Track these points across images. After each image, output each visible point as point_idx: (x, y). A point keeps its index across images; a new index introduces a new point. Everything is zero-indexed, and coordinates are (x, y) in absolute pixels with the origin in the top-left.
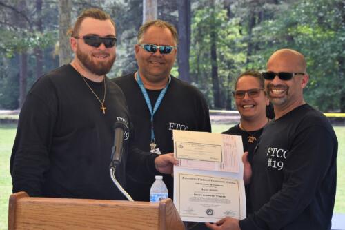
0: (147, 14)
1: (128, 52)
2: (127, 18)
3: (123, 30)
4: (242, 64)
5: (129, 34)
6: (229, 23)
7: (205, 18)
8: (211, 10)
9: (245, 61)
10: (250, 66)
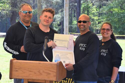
0: (65, 4)
1: (61, 16)
2: (61, 5)
6: (93, 7)
7: (85, 5)
8: (87, 3)
9: (98, 19)
10: (99, 21)
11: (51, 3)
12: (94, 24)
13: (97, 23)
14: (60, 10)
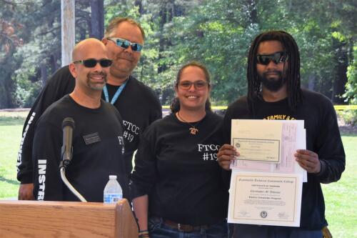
1: (41, 48)
2: (39, 14)
3: (36, 26)
4: (154, 60)
5: (42, 31)
6: (141, 19)
7: (117, 14)
8: (123, 6)
9: (157, 56)
10: (162, 62)
11: (11, 6)
12: (147, 74)
13: (156, 70)
14: (38, 30)
